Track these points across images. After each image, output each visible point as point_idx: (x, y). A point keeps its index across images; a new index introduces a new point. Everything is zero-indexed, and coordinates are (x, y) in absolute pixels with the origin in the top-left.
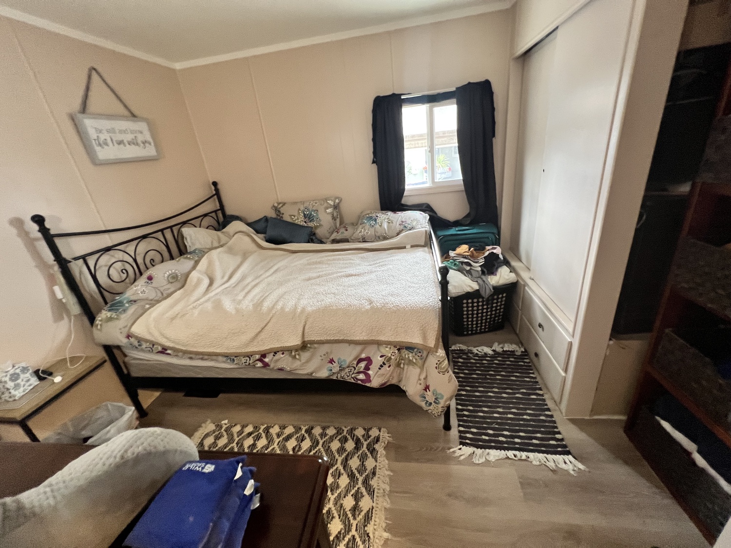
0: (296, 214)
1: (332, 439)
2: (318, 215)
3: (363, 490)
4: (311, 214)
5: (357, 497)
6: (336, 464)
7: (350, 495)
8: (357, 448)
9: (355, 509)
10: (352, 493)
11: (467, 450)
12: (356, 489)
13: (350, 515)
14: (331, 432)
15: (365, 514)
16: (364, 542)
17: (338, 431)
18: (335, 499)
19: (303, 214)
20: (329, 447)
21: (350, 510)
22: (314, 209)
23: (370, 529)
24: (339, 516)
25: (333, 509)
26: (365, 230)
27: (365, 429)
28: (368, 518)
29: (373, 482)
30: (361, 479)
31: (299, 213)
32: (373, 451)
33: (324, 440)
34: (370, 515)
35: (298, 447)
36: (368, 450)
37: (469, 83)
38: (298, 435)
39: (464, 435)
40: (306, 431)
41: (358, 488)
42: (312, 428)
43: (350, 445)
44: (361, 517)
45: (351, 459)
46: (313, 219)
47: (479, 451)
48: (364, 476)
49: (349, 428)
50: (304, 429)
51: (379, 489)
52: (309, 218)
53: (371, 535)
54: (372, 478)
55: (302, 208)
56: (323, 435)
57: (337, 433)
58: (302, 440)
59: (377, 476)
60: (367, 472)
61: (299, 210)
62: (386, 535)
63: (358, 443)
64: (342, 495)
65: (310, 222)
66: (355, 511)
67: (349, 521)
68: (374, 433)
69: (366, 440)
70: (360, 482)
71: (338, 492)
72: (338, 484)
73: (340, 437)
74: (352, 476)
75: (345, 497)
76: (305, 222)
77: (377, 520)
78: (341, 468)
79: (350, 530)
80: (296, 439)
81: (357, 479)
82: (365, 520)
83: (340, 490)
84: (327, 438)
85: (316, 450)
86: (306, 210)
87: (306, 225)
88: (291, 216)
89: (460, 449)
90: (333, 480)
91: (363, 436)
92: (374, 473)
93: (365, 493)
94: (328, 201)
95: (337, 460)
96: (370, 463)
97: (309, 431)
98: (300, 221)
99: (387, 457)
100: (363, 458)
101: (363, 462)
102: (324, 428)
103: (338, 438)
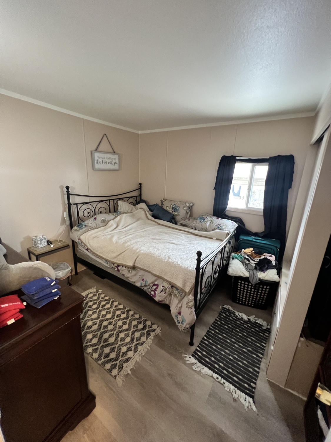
0: (169, 206)
1: (135, 319)
2: (179, 209)
3: (133, 348)
4: (176, 208)
5: (129, 349)
6: (130, 331)
7: (126, 347)
8: (143, 329)
9: (125, 354)
10: (128, 346)
11: (193, 360)
12: (131, 346)
13: (121, 355)
14: (137, 316)
15: (127, 358)
16: (119, 368)
17: (140, 318)
18: (120, 344)
19: (172, 207)
20: (132, 322)
21: (122, 353)
22: (178, 206)
23: (125, 365)
24: (117, 352)
25: (116, 348)
26: (196, 223)
27: (152, 323)
28: (127, 360)
29: (140, 348)
30: (135, 343)
31: (171, 206)
32: (148, 334)
33: (132, 318)
34: (129, 360)
35: (120, 315)
36: (147, 333)
37: (279, 156)
38: (123, 310)
39: (197, 352)
40: (127, 311)
41: (132, 346)
42: (130, 310)
43: (140, 326)
44: (125, 358)
45: (137, 332)
46: (176, 211)
47: (199, 364)
48: (137, 342)
49: (145, 319)
50: (127, 309)
51: (139, 352)
52: (174, 210)
53: (123, 368)
54: (140, 346)
55: (173, 204)
56: (133, 316)
57: (139, 318)
58: (123, 313)
59: (143, 346)
60: (140, 342)
61: (171, 204)
62: (130, 372)
63: (145, 327)
64: (123, 345)
65: (174, 212)
66: (124, 354)
67: (119, 357)
68: (155, 327)
69: (148, 328)
70: (134, 344)
71: (123, 342)
72: (125, 340)
73: (139, 320)
74: (132, 340)
75: (124, 346)
76: (172, 211)
77: (130, 364)
78: (130, 333)
79: (117, 360)
80: (121, 312)
81: (134, 342)
82: (125, 360)
83: (124, 342)
84: (133, 318)
85: (126, 320)
86: (175, 205)
87: (172, 213)
88: (167, 206)
89: (190, 357)
90: (124, 337)
91: (149, 326)
92: (142, 344)
93: (133, 349)
94: (186, 204)
95: (131, 329)
96: (143, 339)
97: (128, 311)
98: (170, 210)
99: (153, 341)
100: (142, 335)
101: (141, 337)
102: (135, 313)
103: (137, 321)
